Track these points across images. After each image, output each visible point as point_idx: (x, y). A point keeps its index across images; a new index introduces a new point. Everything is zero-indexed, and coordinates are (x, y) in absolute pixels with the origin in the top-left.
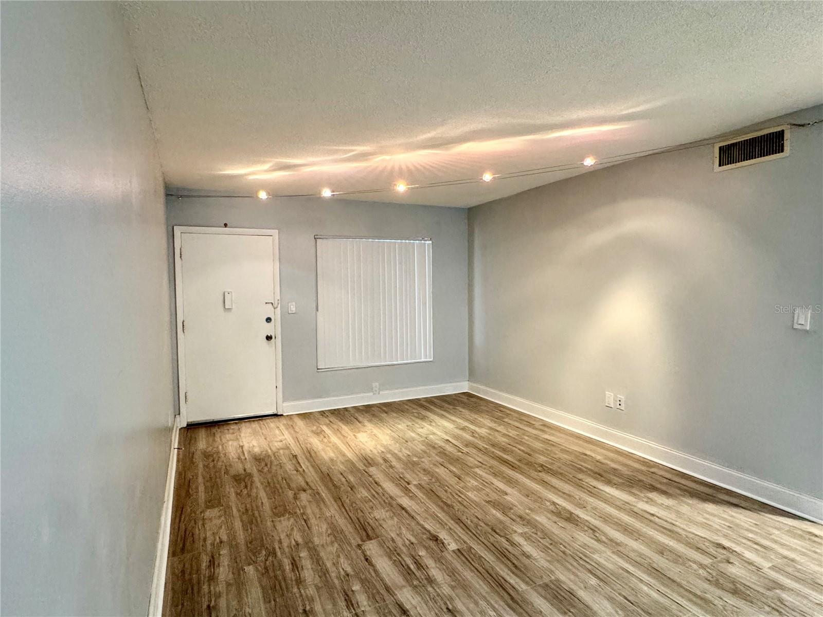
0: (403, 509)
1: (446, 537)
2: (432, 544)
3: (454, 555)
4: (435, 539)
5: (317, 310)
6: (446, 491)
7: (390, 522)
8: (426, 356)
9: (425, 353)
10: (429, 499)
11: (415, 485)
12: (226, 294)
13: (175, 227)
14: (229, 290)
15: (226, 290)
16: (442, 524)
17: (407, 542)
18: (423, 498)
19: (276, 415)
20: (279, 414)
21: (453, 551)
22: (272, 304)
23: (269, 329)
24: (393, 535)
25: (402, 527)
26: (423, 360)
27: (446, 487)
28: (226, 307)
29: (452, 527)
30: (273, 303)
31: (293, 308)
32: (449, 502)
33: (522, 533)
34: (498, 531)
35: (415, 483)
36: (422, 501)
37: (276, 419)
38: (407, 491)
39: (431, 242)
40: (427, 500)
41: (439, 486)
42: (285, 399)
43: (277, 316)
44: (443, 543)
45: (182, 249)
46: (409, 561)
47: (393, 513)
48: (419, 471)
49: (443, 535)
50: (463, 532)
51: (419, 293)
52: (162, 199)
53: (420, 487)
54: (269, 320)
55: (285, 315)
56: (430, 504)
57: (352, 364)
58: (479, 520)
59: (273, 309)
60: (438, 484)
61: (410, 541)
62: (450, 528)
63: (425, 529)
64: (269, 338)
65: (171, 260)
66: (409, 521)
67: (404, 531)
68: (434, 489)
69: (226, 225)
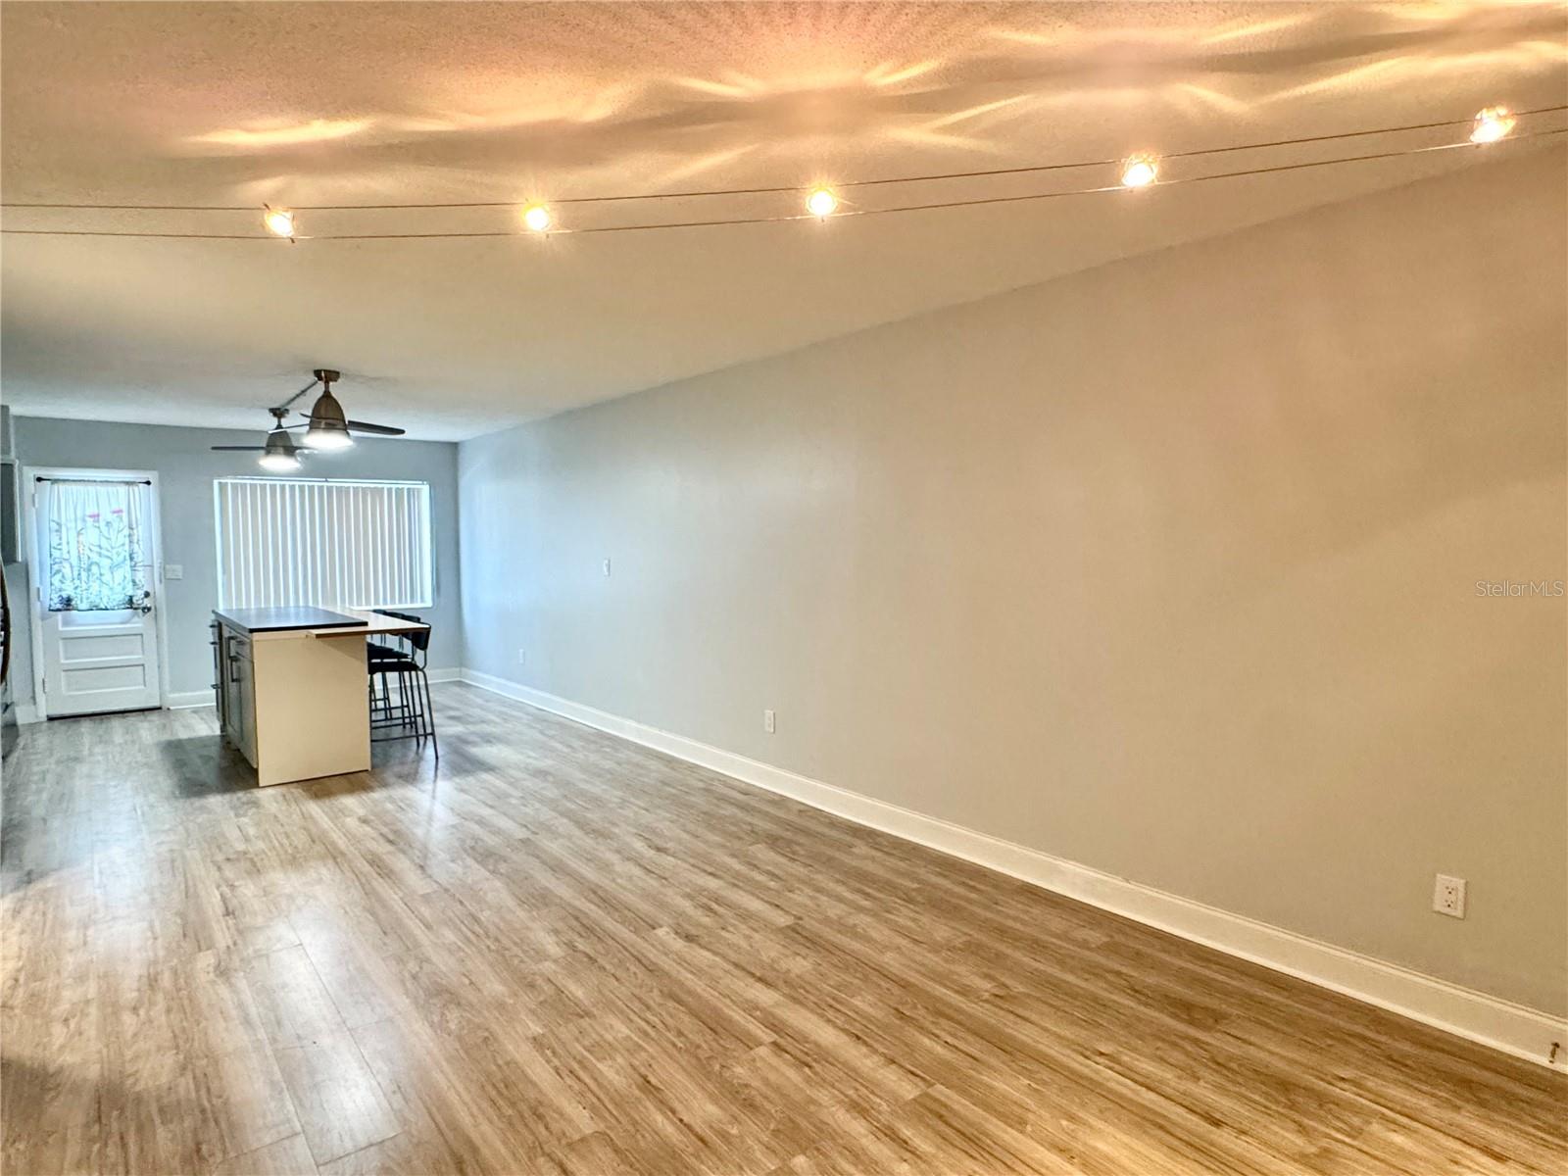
0: (760, 980)
1: (671, 942)
2: (693, 931)
3: (661, 922)
4: (689, 938)
6: (680, 1034)
7: (773, 954)
10: (715, 1010)
11: (761, 1044)
16: (681, 960)
17: (731, 929)
18: (728, 1006)
21: (661, 926)
24: (756, 936)
25: (749, 948)
27: (680, 1045)
29: (664, 957)
32: (671, 1004)
33: (546, 960)
34: (585, 959)
35: (763, 1051)
36: (728, 1001)
38: (774, 1025)
40: (720, 1005)
41: (698, 1047)
44: (677, 933)
46: (720, 910)
47: (775, 970)
48: (766, 1098)
49: (679, 944)
50: (644, 951)
53: (749, 1042)
56: (712, 995)
58: (613, 975)
60: (702, 1055)
61: (728, 931)
62: (666, 954)
63: (708, 950)
66: (743, 960)
67: (744, 944)
68: (710, 1036)
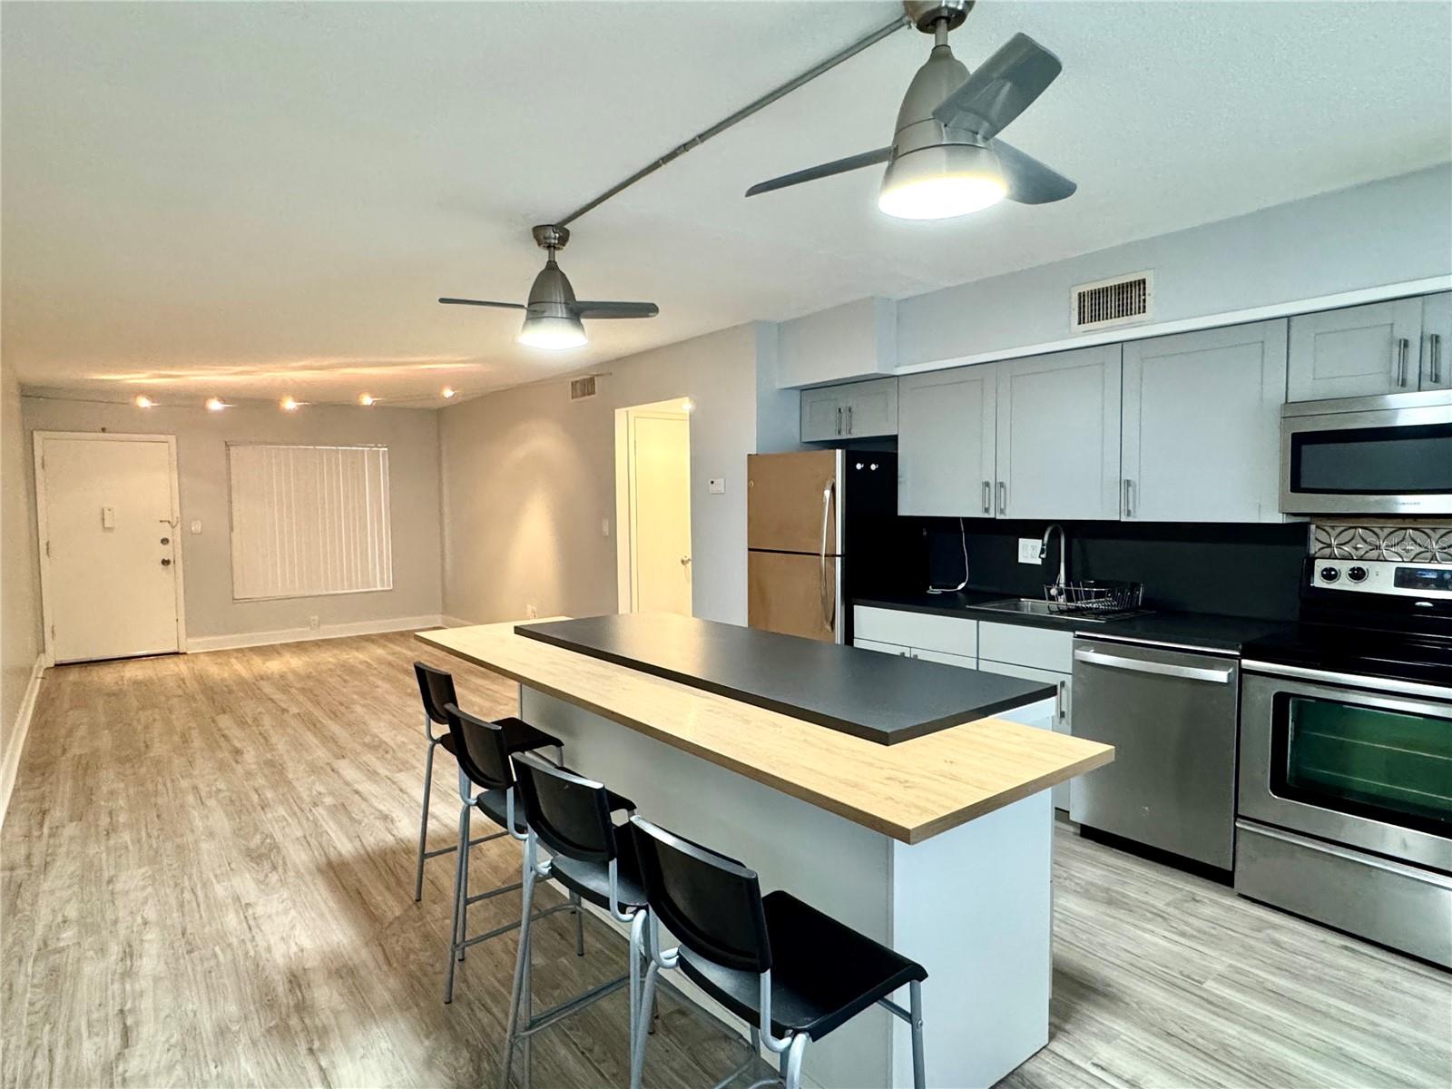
5: (232, 529)
8: (383, 585)
9: (381, 580)
12: (106, 512)
13: (35, 433)
14: (110, 506)
15: (106, 505)
19: (176, 654)
20: (181, 651)
22: (169, 522)
23: (165, 552)
26: (379, 588)
28: (106, 526)
30: (170, 520)
31: (196, 527)
37: (175, 659)
39: (386, 449)
42: (189, 635)
43: (176, 537)
45: (45, 458)
51: (371, 511)
52: (16, 404)
54: (165, 541)
55: (187, 533)
57: (279, 593)
59: (171, 529)
64: (165, 562)
65: (30, 473)
69: (103, 430)
